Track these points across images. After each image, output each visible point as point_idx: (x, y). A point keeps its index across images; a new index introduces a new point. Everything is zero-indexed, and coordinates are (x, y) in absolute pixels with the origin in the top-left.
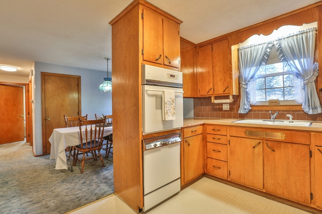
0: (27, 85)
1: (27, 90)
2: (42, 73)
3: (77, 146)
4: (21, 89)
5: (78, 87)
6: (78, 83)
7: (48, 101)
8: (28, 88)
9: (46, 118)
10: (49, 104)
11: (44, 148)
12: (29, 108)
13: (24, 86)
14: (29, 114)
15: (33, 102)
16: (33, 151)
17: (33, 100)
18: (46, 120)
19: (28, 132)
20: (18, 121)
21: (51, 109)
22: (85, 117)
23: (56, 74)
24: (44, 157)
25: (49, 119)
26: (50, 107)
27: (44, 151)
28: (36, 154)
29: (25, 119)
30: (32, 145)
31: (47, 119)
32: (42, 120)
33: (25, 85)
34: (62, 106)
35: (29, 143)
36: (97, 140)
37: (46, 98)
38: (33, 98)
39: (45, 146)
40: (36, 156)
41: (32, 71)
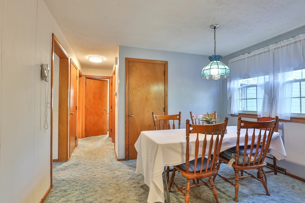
0: (111, 78)
1: (111, 83)
2: (126, 59)
3: (178, 166)
4: (105, 82)
5: (165, 75)
6: (165, 71)
7: (132, 93)
8: (112, 81)
9: (129, 114)
10: (133, 97)
11: (127, 151)
12: (112, 102)
13: (108, 80)
14: (111, 108)
15: (116, 95)
16: (115, 150)
17: (116, 92)
18: (129, 117)
19: (110, 126)
20: (103, 115)
21: (135, 103)
22: (177, 115)
23: (141, 59)
24: (127, 164)
25: (133, 116)
26: (133, 101)
27: (127, 154)
28: (119, 157)
29: (108, 112)
30: (114, 141)
31: (131, 115)
32: (126, 117)
33: (109, 78)
34: (147, 99)
35: (111, 139)
36: (207, 157)
37: (130, 89)
38: (117, 90)
39: (127, 148)
40: (119, 160)
41: (116, 58)
